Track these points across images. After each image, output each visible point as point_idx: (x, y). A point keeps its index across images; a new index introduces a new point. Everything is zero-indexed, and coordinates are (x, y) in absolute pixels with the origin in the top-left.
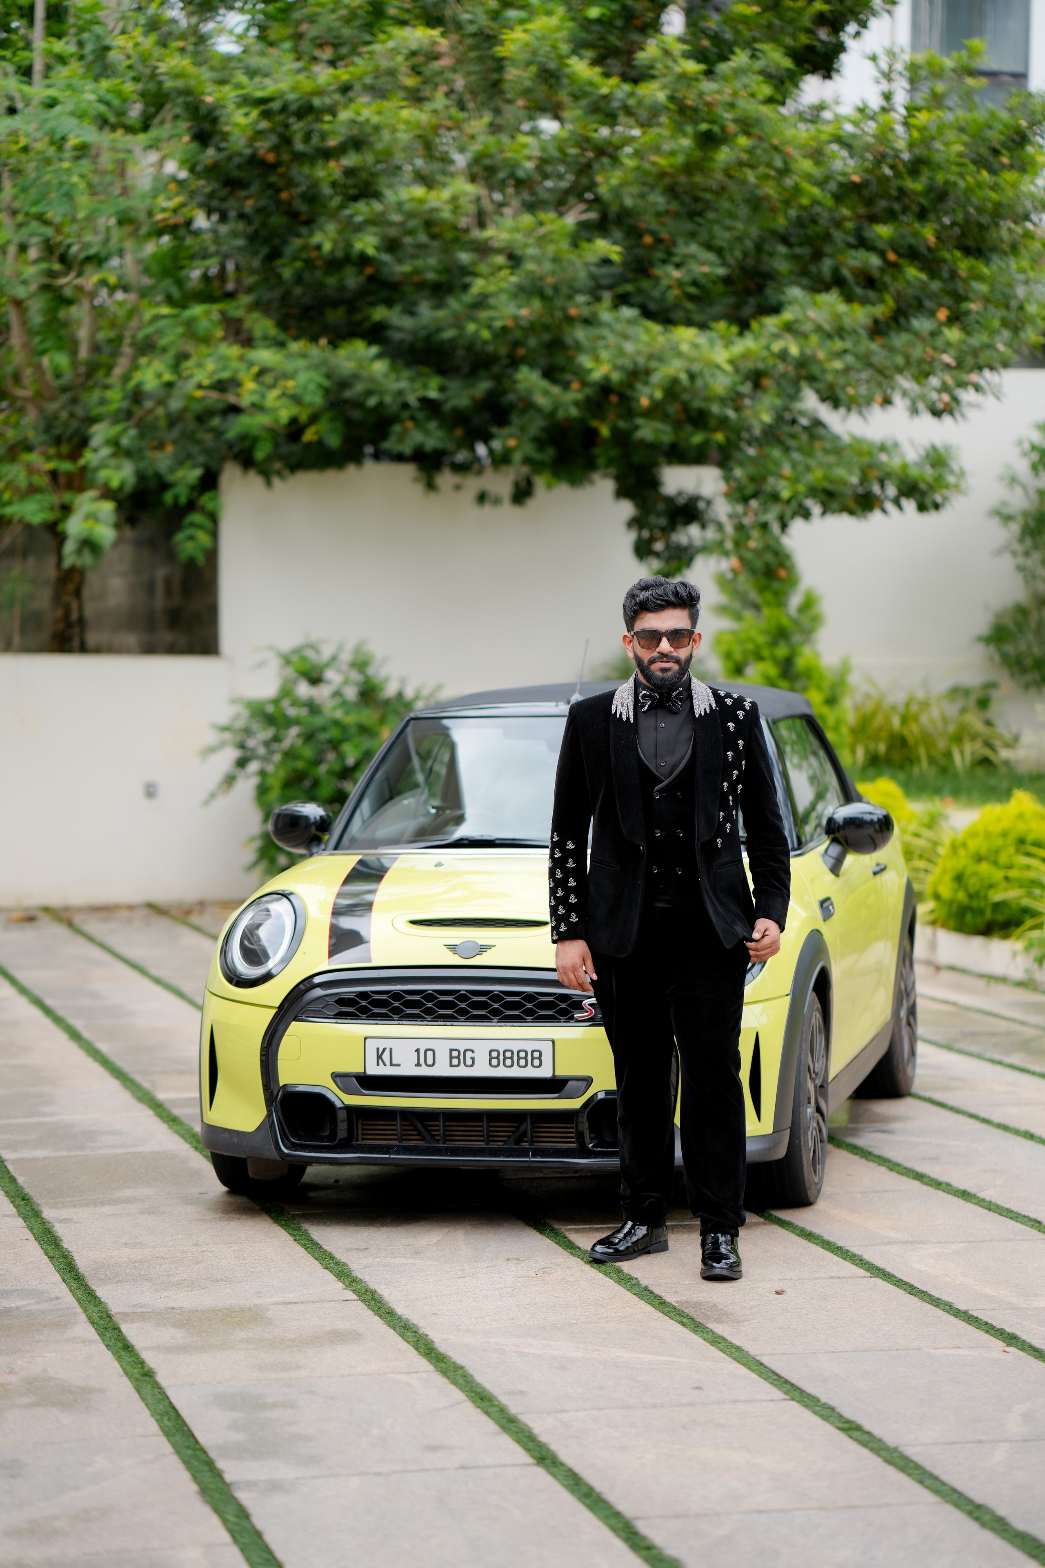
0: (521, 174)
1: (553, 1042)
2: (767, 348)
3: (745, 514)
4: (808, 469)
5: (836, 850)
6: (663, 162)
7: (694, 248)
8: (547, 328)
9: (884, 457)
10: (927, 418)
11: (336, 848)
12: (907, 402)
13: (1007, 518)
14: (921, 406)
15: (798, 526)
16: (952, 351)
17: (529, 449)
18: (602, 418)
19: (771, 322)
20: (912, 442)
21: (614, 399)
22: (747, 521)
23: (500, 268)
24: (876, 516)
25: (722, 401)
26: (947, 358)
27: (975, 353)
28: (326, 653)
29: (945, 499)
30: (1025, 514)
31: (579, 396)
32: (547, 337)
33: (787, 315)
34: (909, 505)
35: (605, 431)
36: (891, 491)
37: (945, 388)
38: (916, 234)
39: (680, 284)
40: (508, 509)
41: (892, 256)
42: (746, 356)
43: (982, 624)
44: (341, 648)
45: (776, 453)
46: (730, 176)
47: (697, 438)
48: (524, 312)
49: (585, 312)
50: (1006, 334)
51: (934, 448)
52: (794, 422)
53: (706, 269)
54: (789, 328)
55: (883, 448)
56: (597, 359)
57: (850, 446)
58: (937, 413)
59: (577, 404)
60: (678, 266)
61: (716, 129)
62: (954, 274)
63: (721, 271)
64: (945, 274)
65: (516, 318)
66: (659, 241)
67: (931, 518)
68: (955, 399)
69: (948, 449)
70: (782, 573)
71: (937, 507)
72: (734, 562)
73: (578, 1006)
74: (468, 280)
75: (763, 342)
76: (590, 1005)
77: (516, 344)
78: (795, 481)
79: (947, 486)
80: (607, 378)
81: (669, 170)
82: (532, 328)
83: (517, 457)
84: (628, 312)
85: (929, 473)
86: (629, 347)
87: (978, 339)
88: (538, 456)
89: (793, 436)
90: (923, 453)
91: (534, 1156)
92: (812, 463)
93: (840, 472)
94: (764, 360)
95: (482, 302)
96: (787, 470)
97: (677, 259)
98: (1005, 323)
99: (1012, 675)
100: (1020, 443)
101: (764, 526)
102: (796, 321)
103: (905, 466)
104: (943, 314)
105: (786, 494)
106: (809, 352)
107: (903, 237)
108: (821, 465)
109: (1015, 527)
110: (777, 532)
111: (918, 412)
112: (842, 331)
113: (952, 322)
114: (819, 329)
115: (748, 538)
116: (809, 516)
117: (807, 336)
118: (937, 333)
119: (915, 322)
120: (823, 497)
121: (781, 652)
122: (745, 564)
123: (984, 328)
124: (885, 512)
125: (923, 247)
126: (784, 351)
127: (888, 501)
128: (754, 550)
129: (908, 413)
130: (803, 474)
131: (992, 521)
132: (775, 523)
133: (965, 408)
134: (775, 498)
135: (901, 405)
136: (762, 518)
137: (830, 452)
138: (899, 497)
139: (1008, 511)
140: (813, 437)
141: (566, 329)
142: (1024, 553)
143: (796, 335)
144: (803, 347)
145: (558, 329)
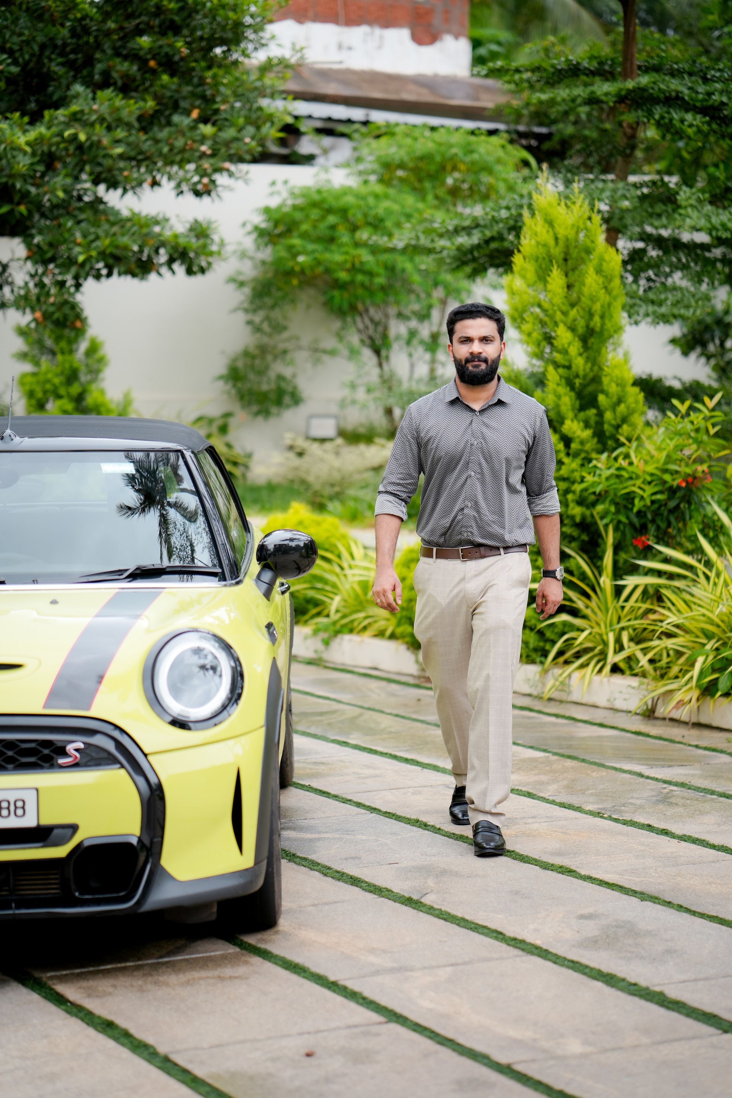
1: (37, 790)
2: (60, 134)
3: (44, 274)
4: (97, 238)
5: (267, 576)
9: (157, 229)
10: (189, 197)
12: (173, 184)
14: (185, 187)
15: (89, 284)
16: (209, 143)
19: (61, 114)
20: (177, 216)
22: (46, 280)
24: (153, 276)
25: (24, 178)
26: (204, 148)
27: (227, 144)
29: (209, 264)
33: (74, 108)
34: (179, 268)
36: (163, 257)
37: (204, 174)
38: (171, 46)
41: (152, 63)
42: (40, 140)
43: (221, 367)
45: (68, 223)
47: (4, 209)
50: (251, 130)
51: (196, 221)
52: (80, 198)
53: (1, 67)
54: (75, 118)
55: (157, 222)
57: (129, 219)
58: (198, 194)
62: (202, 82)
64: (194, 81)
67: (198, 279)
68: (213, 182)
69: (209, 223)
70: (78, 324)
71: (203, 271)
72: (38, 315)
73: (62, 752)
75: (54, 129)
76: (77, 750)
78: (88, 246)
79: (211, 254)
85: (194, 243)
87: (230, 133)
89: (81, 210)
90: (188, 226)
91: (17, 908)
92: (100, 232)
93: (125, 240)
94: (58, 144)
96: (79, 237)
98: (249, 121)
99: (244, 407)
101: (62, 284)
102: (82, 112)
103: (176, 236)
104: (195, 114)
105: (81, 258)
106: (95, 138)
107: (161, 47)
108: (107, 235)
109: (247, 290)
110: (72, 290)
111: (182, 192)
112: (120, 122)
113: (204, 120)
114: (102, 120)
115: (48, 294)
116: (98, 277)
117: (92, 125)
118: (193, 128)
119: (176, 118)
120: (111, 261)
121: (75, 389)
122: (47, 316)
123: (232, 125)
124: (159, 274)
125: (176, 58)
126: (74, 137)
127: (161, 265)
128: (53, 304)
129: (173, 193)
130: (93, 241)
131: (232, 286)
132: (70, 282)
133: (220, 189)
134: (71, 261)
135: (167, 186)
136: (60, 278)
137: (113, 224)
138: (171, 261)
139: (241, 278)
140: (96, 212)
142: (253, 311)
143: (84, 125)
144: (89, 136)
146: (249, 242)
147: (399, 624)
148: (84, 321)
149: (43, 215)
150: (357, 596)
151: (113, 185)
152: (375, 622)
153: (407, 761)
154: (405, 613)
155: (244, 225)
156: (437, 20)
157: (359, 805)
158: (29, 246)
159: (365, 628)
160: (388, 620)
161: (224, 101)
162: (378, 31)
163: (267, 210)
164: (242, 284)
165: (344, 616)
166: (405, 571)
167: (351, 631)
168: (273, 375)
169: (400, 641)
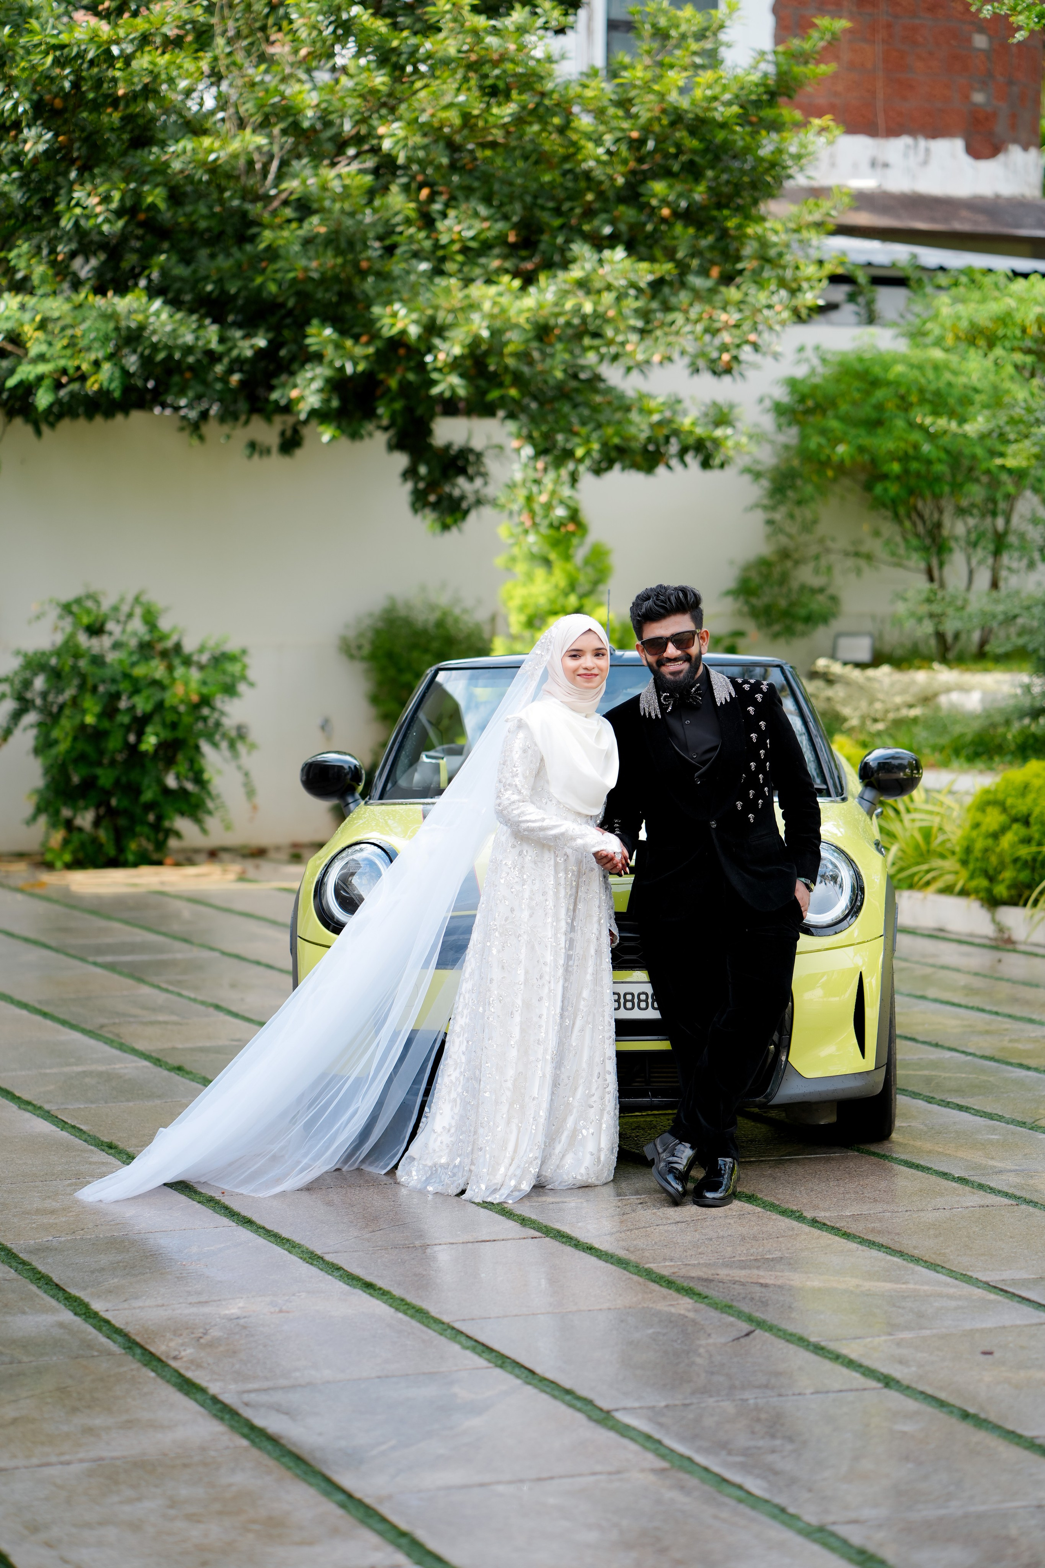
0: (303, 123)
2: (560, 303)
4: (600, 424)
5: (869, 794)
7: (474, 202)
8: (337, 280)
9: (668, 413)
10: (707, 377)
11: (381, 798)
12: (686, 360)
14: (701, 363)
15: (588, 481)
16: (732, 308)
17: (314, 402)
18: (391, 371)
19: (561, 278)
20: (692, 397)
21: (402, 351)
23: (289, 221)
24: (661, 470)
25: (517, 356)
26: (726, 315)
27: (753, 312)
28: (106, 605)
29: (727, 458)
30: (776, 469)
31: (371, 350)
32: (337, 289)
33: (576, 273)
34: (693, 461)
35: (393, 383)
36: (674, 447)
37: (724, 347)
38: (689, 192)
39: (462, 237)
40: (276, 460)
41: (666, 213)
42: (537, 310)
43: (730, 578)
44: (122, 600)
45: (566, 408)
46: (508, 133)
47: (494, 393)
48: (315, 265)
49: (378, 266)
50: (784, 294)
51: (715, 404)
52: (575, 376)
53: (488, 223)
54: (580, 284)
55: (669, 403)
56: (393, 313)
57: (638, 402)
58: (717, 372)
59: (366, 357)
61: (500, 83)
62: (724, 231)
63: (501, 225)
64: (715, 231)
65: (307, 271)
66: (437, 194)
67: (716, 475)
68: (736, 358)
69: (732, 407)
70: (574, 527)
71: (721, 465)
74: (254, 230)
75: (552, 297)
77: (303, 296)
78: (588, 435)
80: (403, 332)
81: (447, 125)
82: (324, 281)
83: (303, 409)
85: (712, 431)
89: (578, 391)
90: (706, 409)
91: (654, 1096)
92: (603, 417)
93: (630, 429)
94: (556, 315)
95: (272, 253)
96: (577, 423)
98: (782, 284)
99: (759, 627)
102: (586, 278)
103: (691, 425)
104: (715, 272)
105: (580, 452)
106: (601, 309)
108: (611, 422)
109: (765, 483)
111: (697, 371)
113: (727, 281)
114: (609, 288)
116: (598, 471)
117: (599, 293)
118: (713, 291)
119: (692, 280)
120: (614, 453)
124: (669, 467)
125: (696, 206)
126: (577, 309)
127: (672, 456)
128: (546, 503)
129: (688, 371)
130: (594, 428)
131: (747, 478)
132: (565, 477)
133: (743, 366)
134: (568, 455)
135: (680, 365)
136: (554, 472)
137: (617, 408)
138: (683, 453)
139: (759, 468)
140: (596, 391)
141: (356, 281)
142: (773, 508)
143: (588, 292)
144: (596, 304)
145: (349, 281)
146: (768, 422)
147: (972, 877)
148: (580, 521)
149: (535, 398)
150: (917, 847)
151: (615, 359)
152: (941, 876)
154: (979, 865)
155: (761, 400)
156: (1000, 127)
159: (928, 883)
160: (956, 873)
161: (751, 257)
162: (923, 143)
163: (792, 383)
164: (758, 475)
165: (901, 870)
166: (979, 816)
167: (911, 887)
168: (795, 585)
169: (973, 897)
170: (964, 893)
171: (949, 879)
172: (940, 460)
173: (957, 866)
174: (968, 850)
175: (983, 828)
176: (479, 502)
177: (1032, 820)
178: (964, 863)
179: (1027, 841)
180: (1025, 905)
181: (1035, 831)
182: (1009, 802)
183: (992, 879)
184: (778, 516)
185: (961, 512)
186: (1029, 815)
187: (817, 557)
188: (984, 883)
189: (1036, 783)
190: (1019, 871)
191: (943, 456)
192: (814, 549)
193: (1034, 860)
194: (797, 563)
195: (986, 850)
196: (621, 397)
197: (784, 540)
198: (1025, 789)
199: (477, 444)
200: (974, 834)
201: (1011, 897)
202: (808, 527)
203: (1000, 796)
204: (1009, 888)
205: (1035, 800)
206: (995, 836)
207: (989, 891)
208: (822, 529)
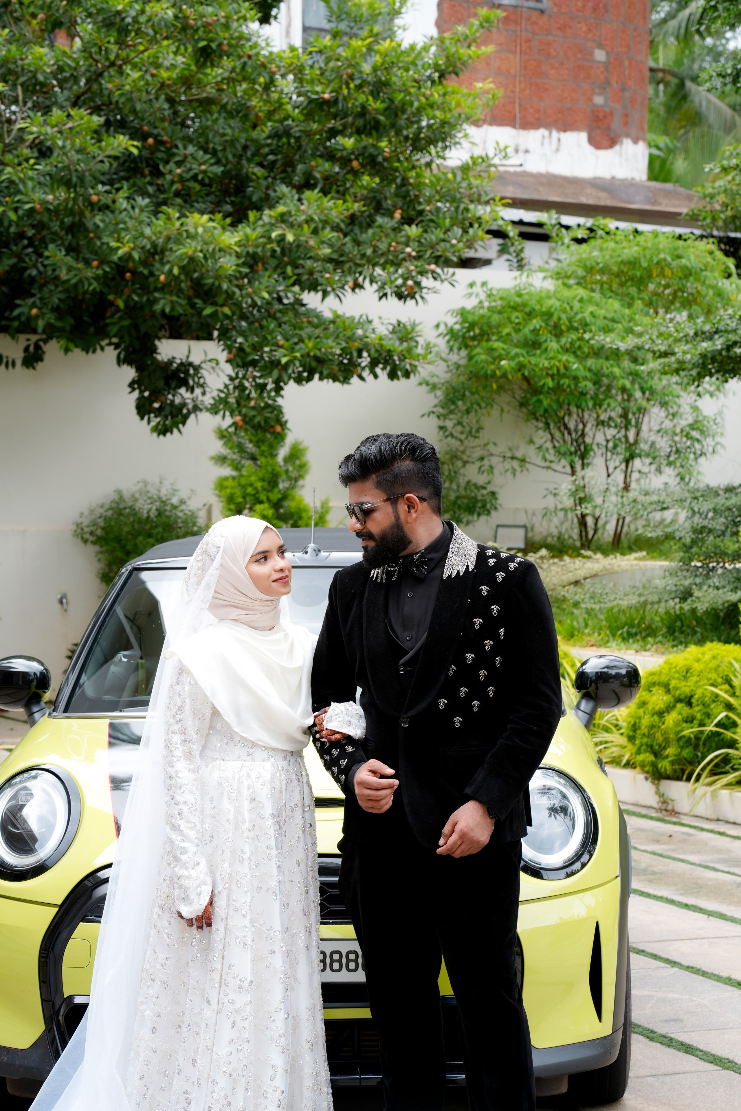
0: (41, 78)
2: (267, 235)
3: (244, 376)
4: (301, 340)
6: (164, 74)
7: (191, 149)
8: (71, 212)
9: (360, 332)
10: (392, 301)
12: (375, 286)
13: (434, 387)
14: (388, 290)
15: (291, 388)
16: (414, 244)
17: (51, 318)
18: (119, 293)
19: (267, 215)
20: (380, 318)
21: (128, 275)
22: (247, 384)
23: (27, 159)
24: (355, 380)
25: (230, 279)
26: (408, 250)
27: (433, 246)
29: (415, 367)
31: (99, 272)
32: (68, 220)
33: (281, 209)
34: (382, 372)
35: (121, 304)
36: (365, 360)
37: (409, 275)
38: (375, 146)
39: (181, 179)
40: (20, 372)
41: (355, 164)
42: (244, 243)
45: (272, 326)
46: (220, 90)
47: (208, 311)
48: (50, 197)
49: (106, 199)
50: (458, 231)
51: (399, 323)
52: (280, 300)
53: (203, 167)
54: (282, 219)
55: (360, 324)
56: (118, 240)
57: (333, 322)
58: (400, 296)
59: (97, 279)
60: (179, 164)
61: (214, 45)
62: (405, 182)
63: (218, 170)
64: (399, 181)
65: (44, 203)
66: (159, 142)
67: (401, 383)
68: (418, 284)
69: (414, 325)
70: (278, 429)
71: (407, 375)
72: (238, 418)
75: (260, 231)
77: (40, 226)
78: (291, 349)
79: (417, 357)
80: (129, 257)
81: (168, 82)
82: (56, 212)
83: (41, 324)
84: (142, 202)
85: (398, 347)
86: (148, 231)
87: (435, 235)
88: (59, 324)
89: (282, 312)
90: (391, 327)
92: (303, 334)
93: (328, 343)
94: (264, 245)
95: (13, 188)
96: (281, 339)
97: (177, 158)
98: (455, 222)
100: (438, 326)
101: (262, 387)
102: (289, 213)
103: (380, 339)
104: (398, 215)
105: (284, 360)
106: (302, 239)
107: (365, 148)
108: (310, 338)
109: (439, 394)
110: (273, 394)
111: (385, 295)
112: (325, 222)
113: (409, 221)
114: (309, 221)
115: (248, 398)
116: (299, 380)
117: (300, 226)
118: (398, 229)
119: (380, 220)
120: (314, 364)
121: (275, 496)
122: (247, 420)
123: (438, 226)
124: (362, 378)
125: (380, 159)
126: (282, 239)
127: (363, 369)
128: (253, 408)
129: (376, 296)
130: (296, 344)
131: (425, 389)
132: (270, 386)
133: (424, 292)
134: (275, 364)
135: (370, 290)
136: (261, 381)
137: (316, 327)
138: (374, 364)
139: (435, 381)
140: (297, 314)
141: (87, 214)
142: (445, 417)
143: (291, 226)
144: (297, 236)
145: (81, 213)
146: (443, 344)
147: (638, 752)
148: (283, 425)
149: (244, 317)
151: (313, 286)
153: (687, 906)
154: (645, 740)
156: (616, 124)
157: (655, 957)
158: (229, 348)
160: (623, 747)
161: (429, 202)
162: (555, 134)
163: (463, 313)
168: (462, 481)
169: (638, 769)
170: (629, 765)
171: (615, 751)
172: (585, 378)
173: (623, 741)
174: (635, 727)
175: (650, 706)
176: (196, 408)
177: (693, 700)
178: (631, 739)
179: (690, 720)
180: (688, 779)
181: (697, 711)
182: (673, 683)
183: (656, 755)
184: (449, 424)
185: (601, 423)
186: (692, 696)
187: (482, 459)
188: (649, 757)
189: (697, 667)
190: (682, 748)
191: (588, 375)
192: (478, 453)
193: (697, 738)
194: (465, 463)
195: (652, 727)
196: (318, 316)
197: (454, 443)
198: (687, 673)
199: (196, 359)
200: (641, 711)
201: (675, 771)
202: (474, 433)
203: (664, 679)
204: (672, 763)
205: (697, 682)
206: (661, 714)
207: (654, 765)
208: (484, 436)
